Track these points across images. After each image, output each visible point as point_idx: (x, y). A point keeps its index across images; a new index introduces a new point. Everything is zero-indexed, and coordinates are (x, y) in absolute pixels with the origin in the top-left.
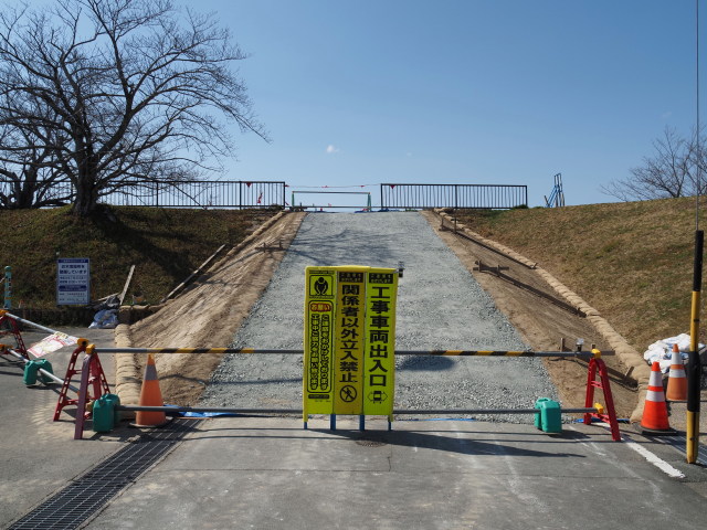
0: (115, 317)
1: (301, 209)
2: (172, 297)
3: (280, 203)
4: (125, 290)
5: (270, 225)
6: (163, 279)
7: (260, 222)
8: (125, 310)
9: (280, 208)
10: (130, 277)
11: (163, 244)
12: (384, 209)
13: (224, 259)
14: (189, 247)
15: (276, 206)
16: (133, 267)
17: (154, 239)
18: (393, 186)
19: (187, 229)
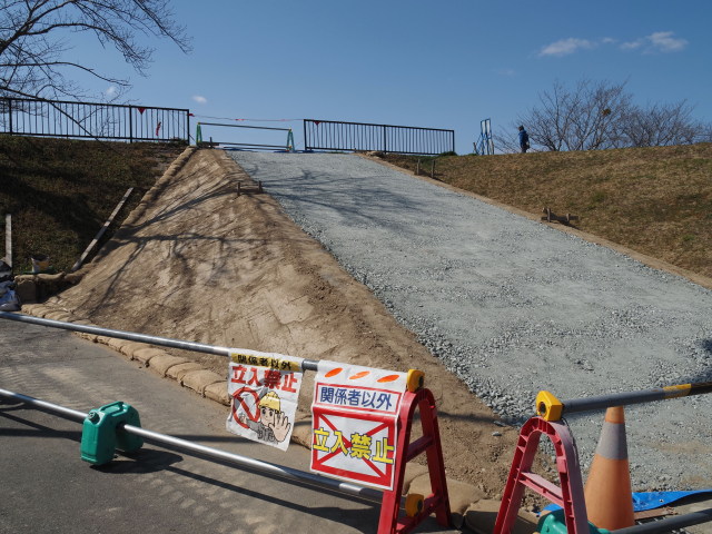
0: (13, 293)
1: (211, 145)
2: (88, 260)
3: (183, 136)
4: (10, 252)
5: (183, 164)
6: (63, 235)
7: (167, 161)
8: (27, 282)
9: (185, 143)
10: (9, 232)
11: (43, 184)
12: (308, 150)
13: (141, 206)
14: (82, 191)
15: (179, 140)
16: (9, 219)
17: (27, 178)
18: (317, 122)
19: (71, 165)
